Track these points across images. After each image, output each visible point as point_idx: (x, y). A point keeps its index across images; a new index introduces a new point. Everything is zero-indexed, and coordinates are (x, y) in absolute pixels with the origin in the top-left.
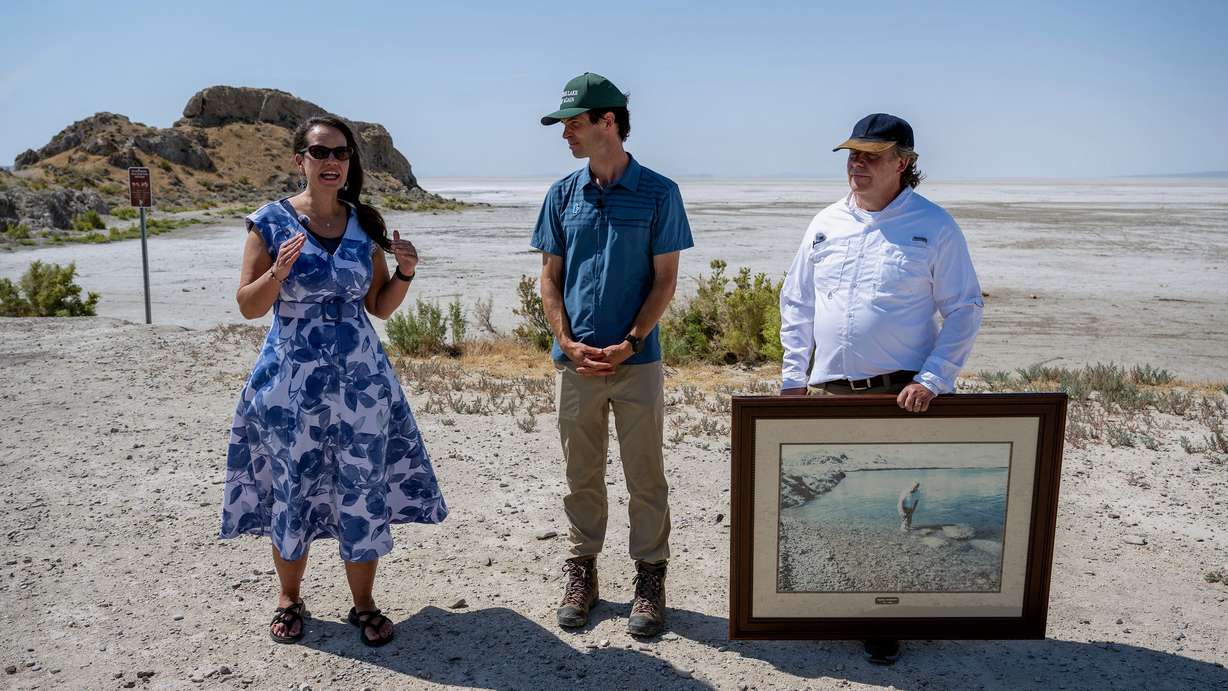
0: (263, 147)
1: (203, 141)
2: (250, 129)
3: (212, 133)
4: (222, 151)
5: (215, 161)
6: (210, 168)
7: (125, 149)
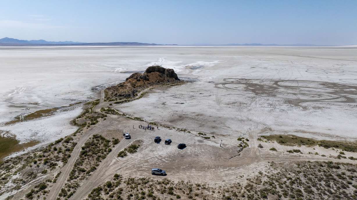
0: (155, 76)
1: (148, 76)
2: (154, 73)
3: (149, 74)
4: (150, 77)
5: (149, 79)
6: (148, 80)
7: (138, 78)
